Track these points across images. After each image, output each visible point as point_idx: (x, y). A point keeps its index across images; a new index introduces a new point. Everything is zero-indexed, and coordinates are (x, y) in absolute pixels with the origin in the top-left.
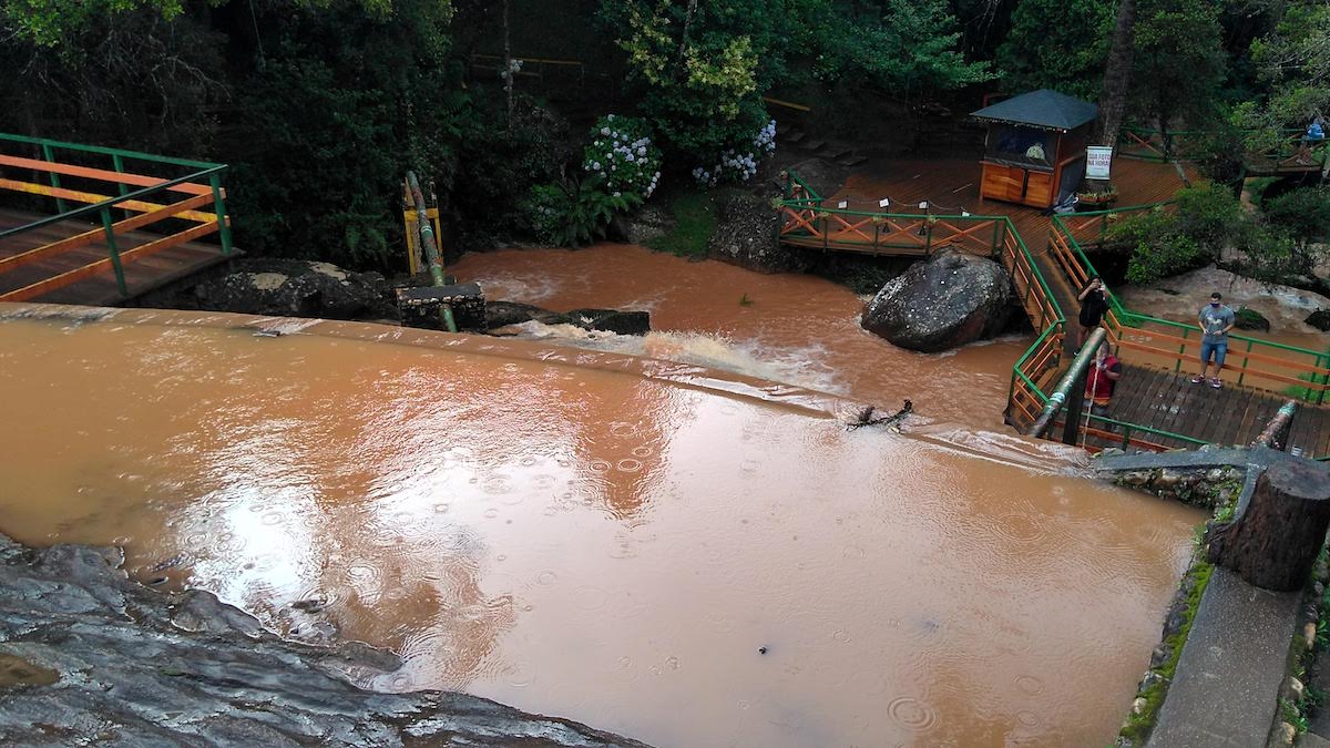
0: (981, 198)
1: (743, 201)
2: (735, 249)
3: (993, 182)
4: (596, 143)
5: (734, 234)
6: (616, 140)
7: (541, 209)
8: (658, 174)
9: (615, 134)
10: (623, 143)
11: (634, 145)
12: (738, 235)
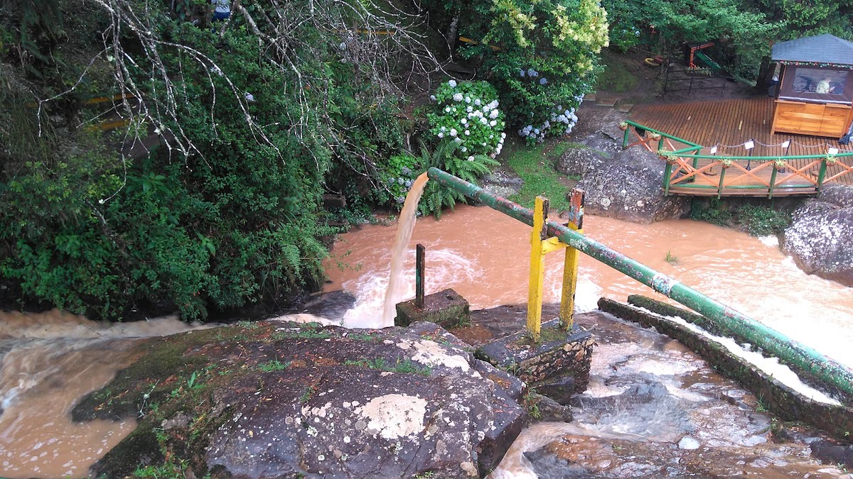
0: (772, 133)
1: (583, 154)
2: (606, 202)
3: (787, 118)
4: (448, 109)
5: (601, 187)
6: (470, 105)
7: (401, 180)
8: (504, 135)
9: (468, 100)
10: (476, 108)
11: (486, 109)
12: (606, 187)
